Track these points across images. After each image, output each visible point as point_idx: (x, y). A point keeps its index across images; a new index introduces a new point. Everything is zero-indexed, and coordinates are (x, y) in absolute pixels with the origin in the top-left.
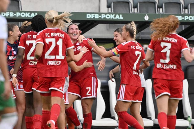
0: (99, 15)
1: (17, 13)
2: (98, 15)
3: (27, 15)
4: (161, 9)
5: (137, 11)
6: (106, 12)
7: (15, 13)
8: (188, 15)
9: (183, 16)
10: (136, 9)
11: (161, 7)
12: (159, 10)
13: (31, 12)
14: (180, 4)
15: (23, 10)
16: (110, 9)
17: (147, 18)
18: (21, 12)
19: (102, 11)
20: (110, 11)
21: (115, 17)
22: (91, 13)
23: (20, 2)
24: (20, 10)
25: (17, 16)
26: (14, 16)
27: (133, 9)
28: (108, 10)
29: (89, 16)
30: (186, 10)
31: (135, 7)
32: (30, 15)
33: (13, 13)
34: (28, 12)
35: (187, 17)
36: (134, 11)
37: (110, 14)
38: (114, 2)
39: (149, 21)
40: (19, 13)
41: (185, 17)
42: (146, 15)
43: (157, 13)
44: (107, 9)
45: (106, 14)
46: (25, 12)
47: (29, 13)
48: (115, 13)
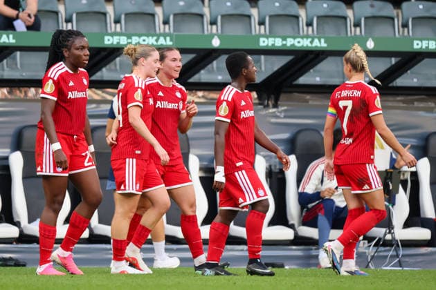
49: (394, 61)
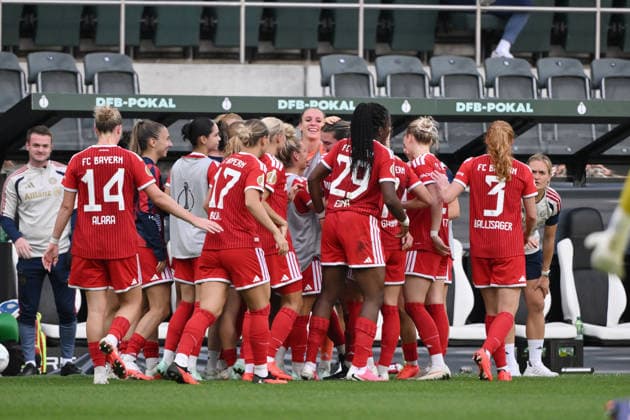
0: (305, 102)
1: (130, 100)
2: (302, 102)
3: (151, 104)
4: (437, 89)
5: (386, 92)
6: (320, 95)
7: (125, 98)
8: (496, 102)
9: (484, 103)
10: (383, 89)
11: (437, 84)
12: (433, 91)
13: (159, 98)
14: (476, 77)
15: (141, 93)
16: (327, 89)
17: (406, 108)
18: (137, 97)
19: (310, 94)
20: (327, 93)
21: (339, 105)
22: (287, 99)
23: (135, 77)
24: (137, 93)
25: (130, 105)
26: (124, 106)
27: (377, 89)
28: (324, 91)
29: (283, 104)
30: (491, 90)
31: (381, 84)
32: (157, 103)
33: (120, 100)
34: (152, 97)
35: (493, 104)
36: (379, 92)
37: (328, 99)
38: (336, 75)
39: (413, 113)
40: (134, 100)
41: (489, 104)
42: (406, 101)
43: (428, 97)
44: (321, 88)
45: (318, 99)
46: (147, 97)
47: (155, 100)
48: (339, 98)
49: (610, 127)
